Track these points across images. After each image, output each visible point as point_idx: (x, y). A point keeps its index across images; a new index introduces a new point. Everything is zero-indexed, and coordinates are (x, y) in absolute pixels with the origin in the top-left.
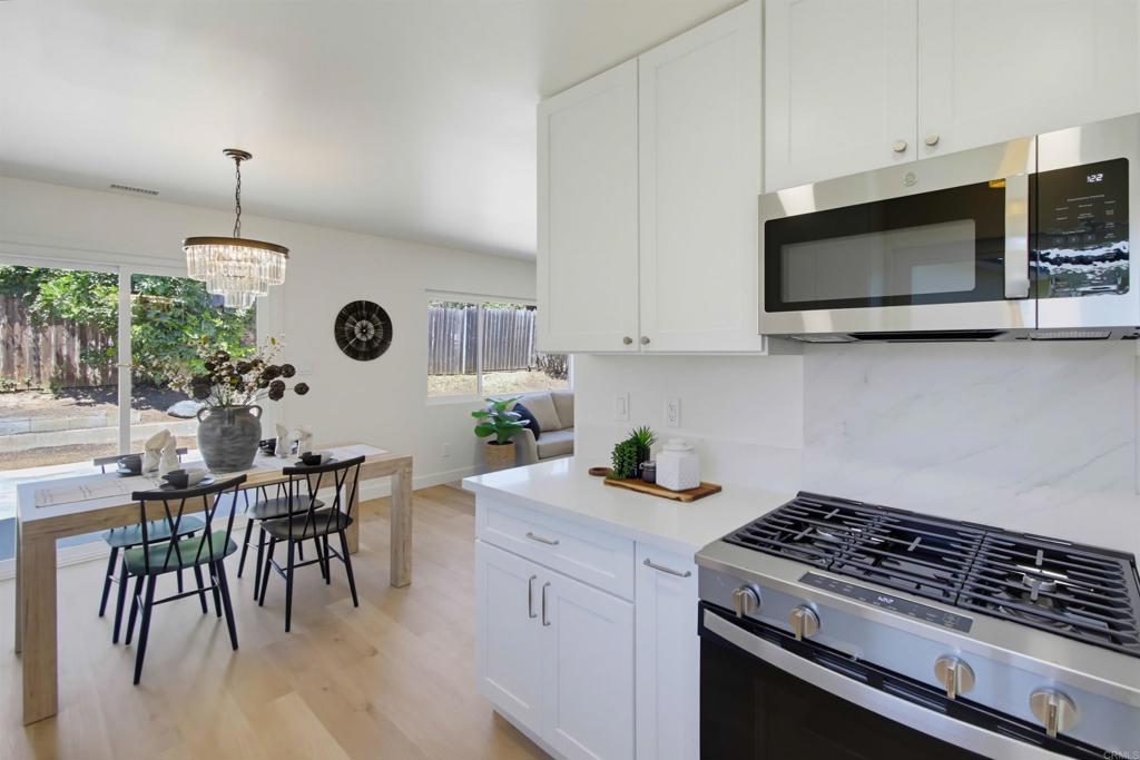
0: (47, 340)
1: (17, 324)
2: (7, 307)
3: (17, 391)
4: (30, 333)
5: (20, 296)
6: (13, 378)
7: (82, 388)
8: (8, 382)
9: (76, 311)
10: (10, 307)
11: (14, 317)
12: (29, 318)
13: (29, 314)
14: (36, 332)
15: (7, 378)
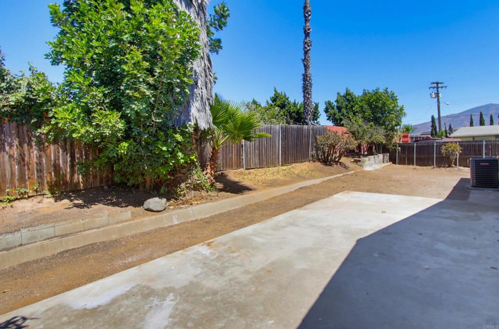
0: (48, 157)
1: (26, 145)
2: (19, 132)
3: (29, 197)
4: (35, 152)
5: (28, 122)
6: (26, 187)
7: (73, 192)
8: (23, 190)
9: (83, 131)
10: (21, 132)
11: (24, 139)
12: (34, 139)
13: (35, 136)
14: (40, 150)
15: (21, 188)
